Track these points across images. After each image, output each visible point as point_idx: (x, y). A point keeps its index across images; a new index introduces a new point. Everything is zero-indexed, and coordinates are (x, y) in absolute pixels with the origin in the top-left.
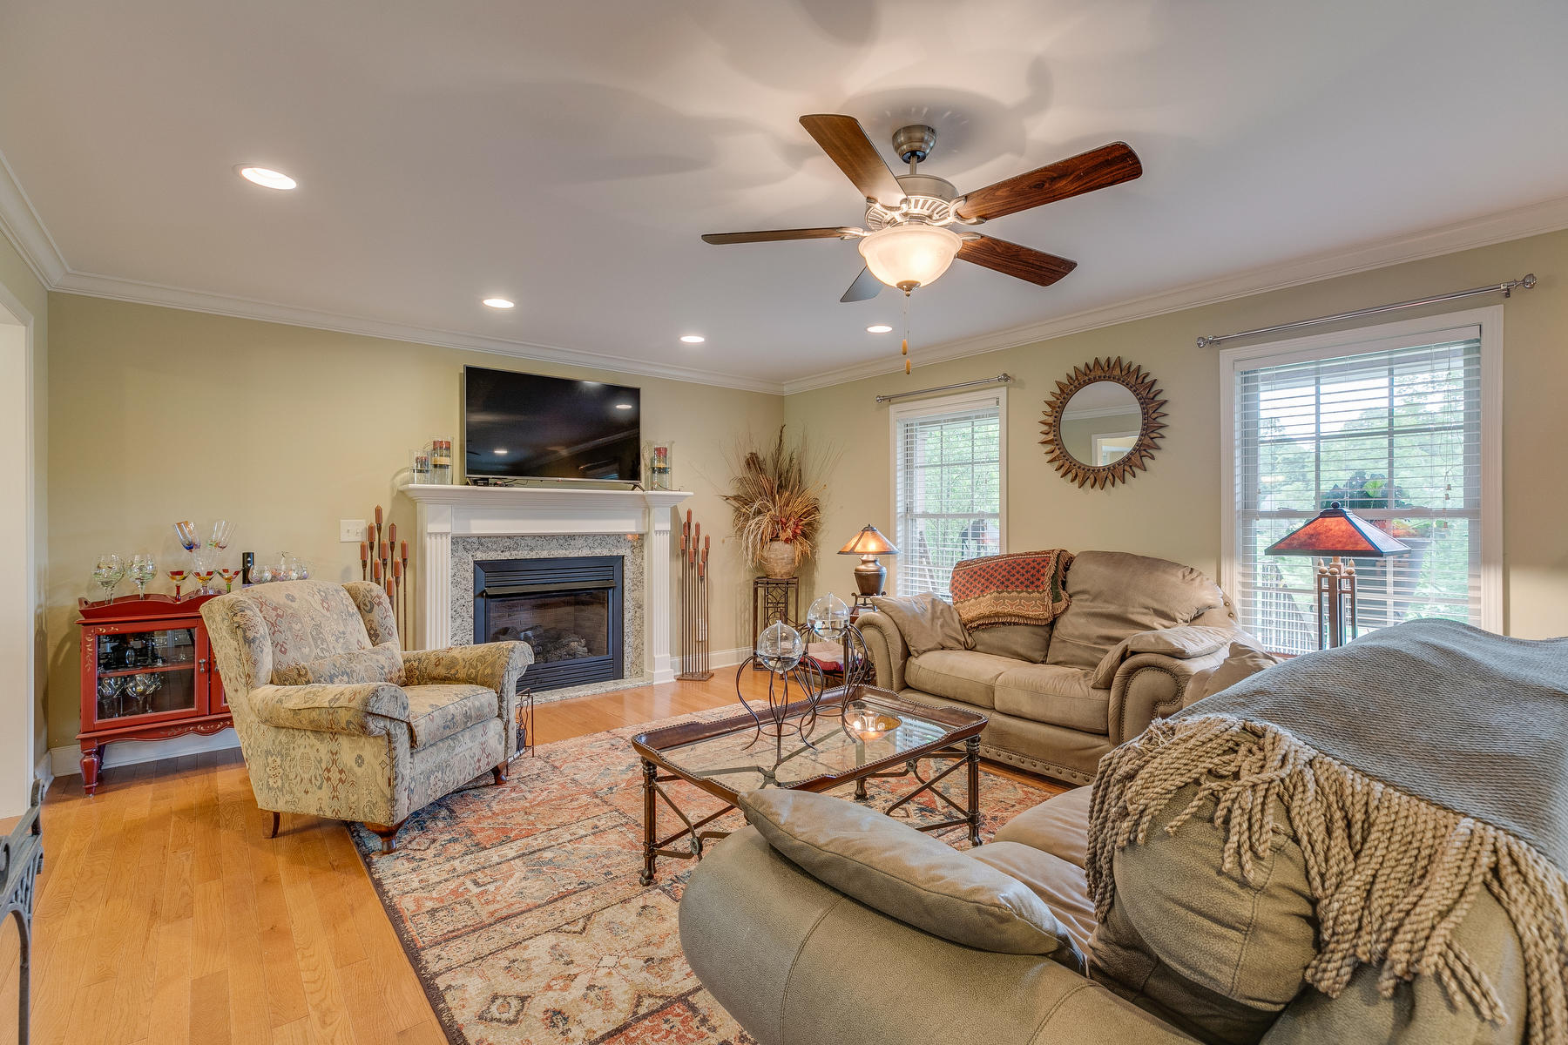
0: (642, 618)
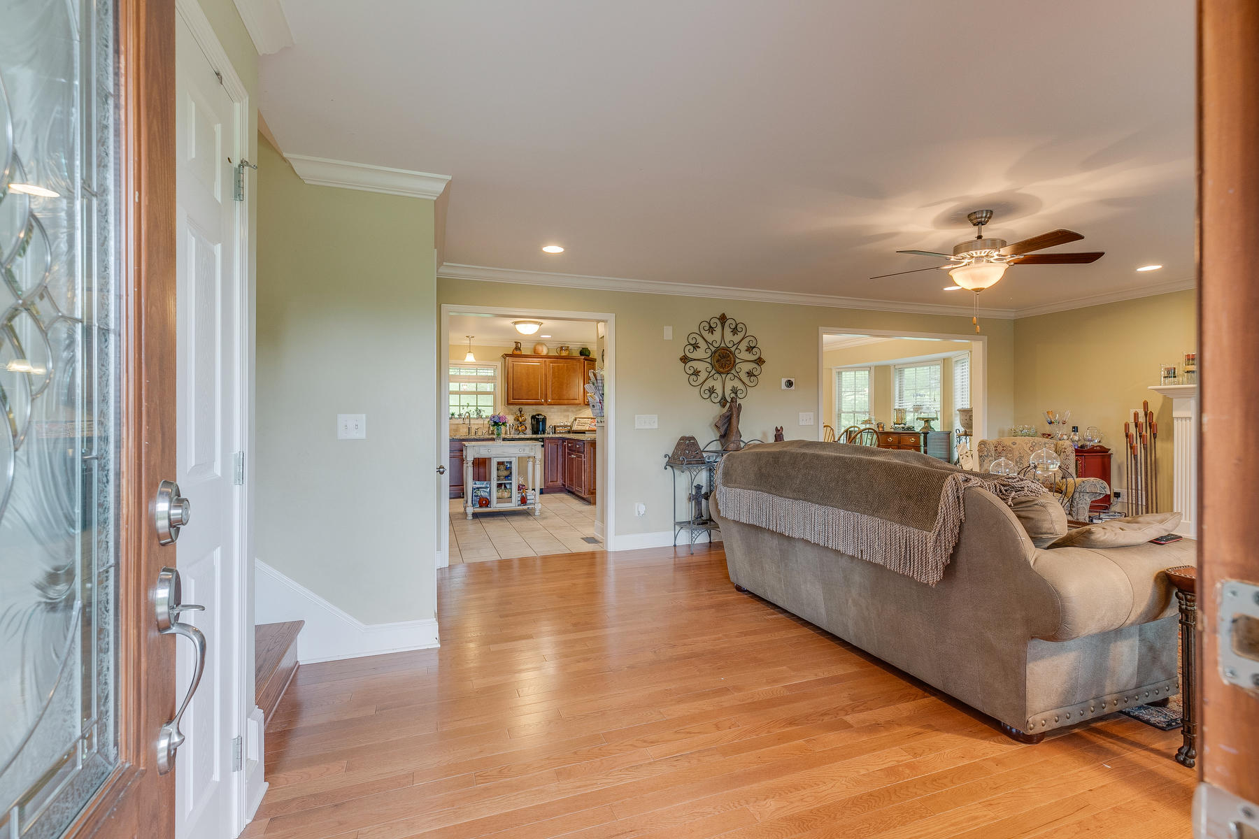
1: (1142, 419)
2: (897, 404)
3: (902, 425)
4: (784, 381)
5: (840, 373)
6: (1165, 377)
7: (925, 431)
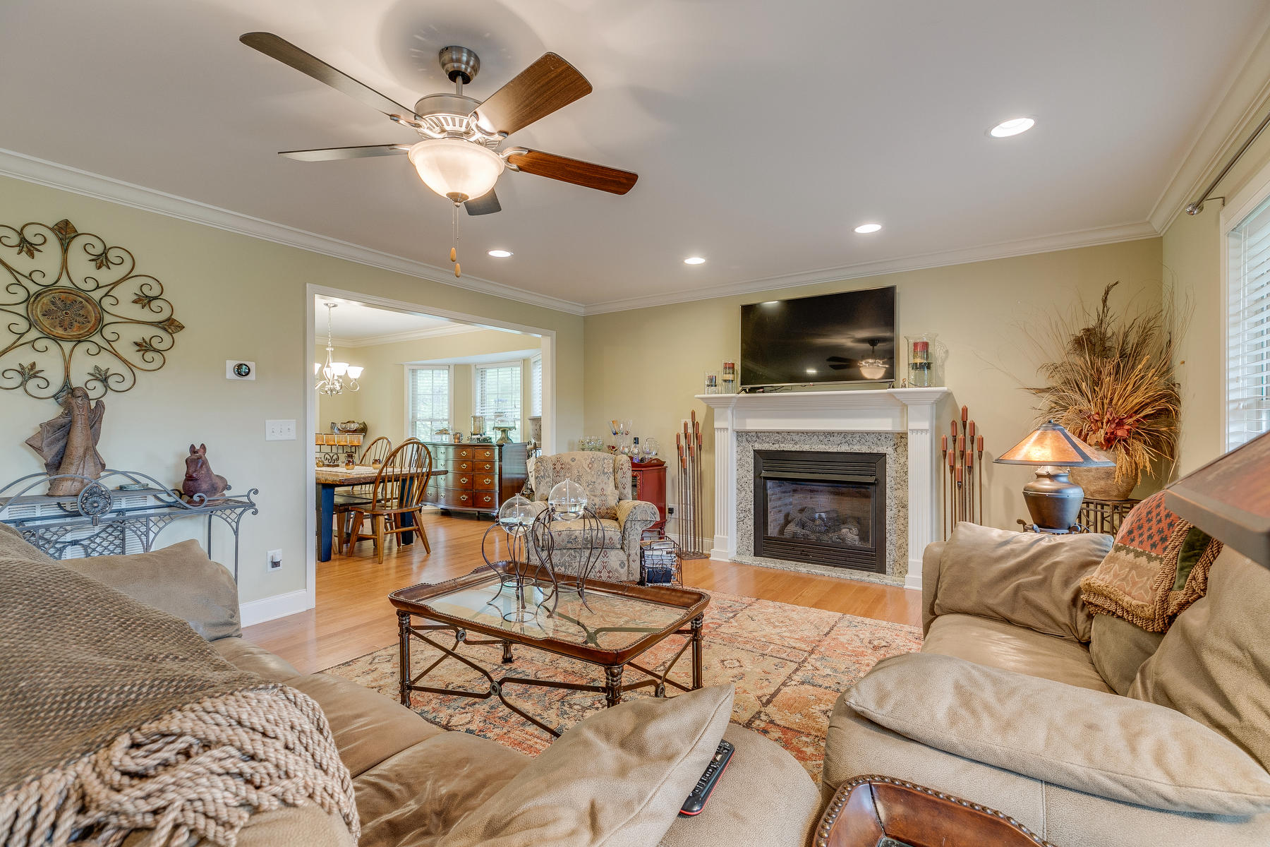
0: (906, 518)
1: (690, 431)
2: (479, 407)
3: (479, 436)
4: (231, 365)
5: (414, 371)
6: (708, 386)
7: (500, 442)
